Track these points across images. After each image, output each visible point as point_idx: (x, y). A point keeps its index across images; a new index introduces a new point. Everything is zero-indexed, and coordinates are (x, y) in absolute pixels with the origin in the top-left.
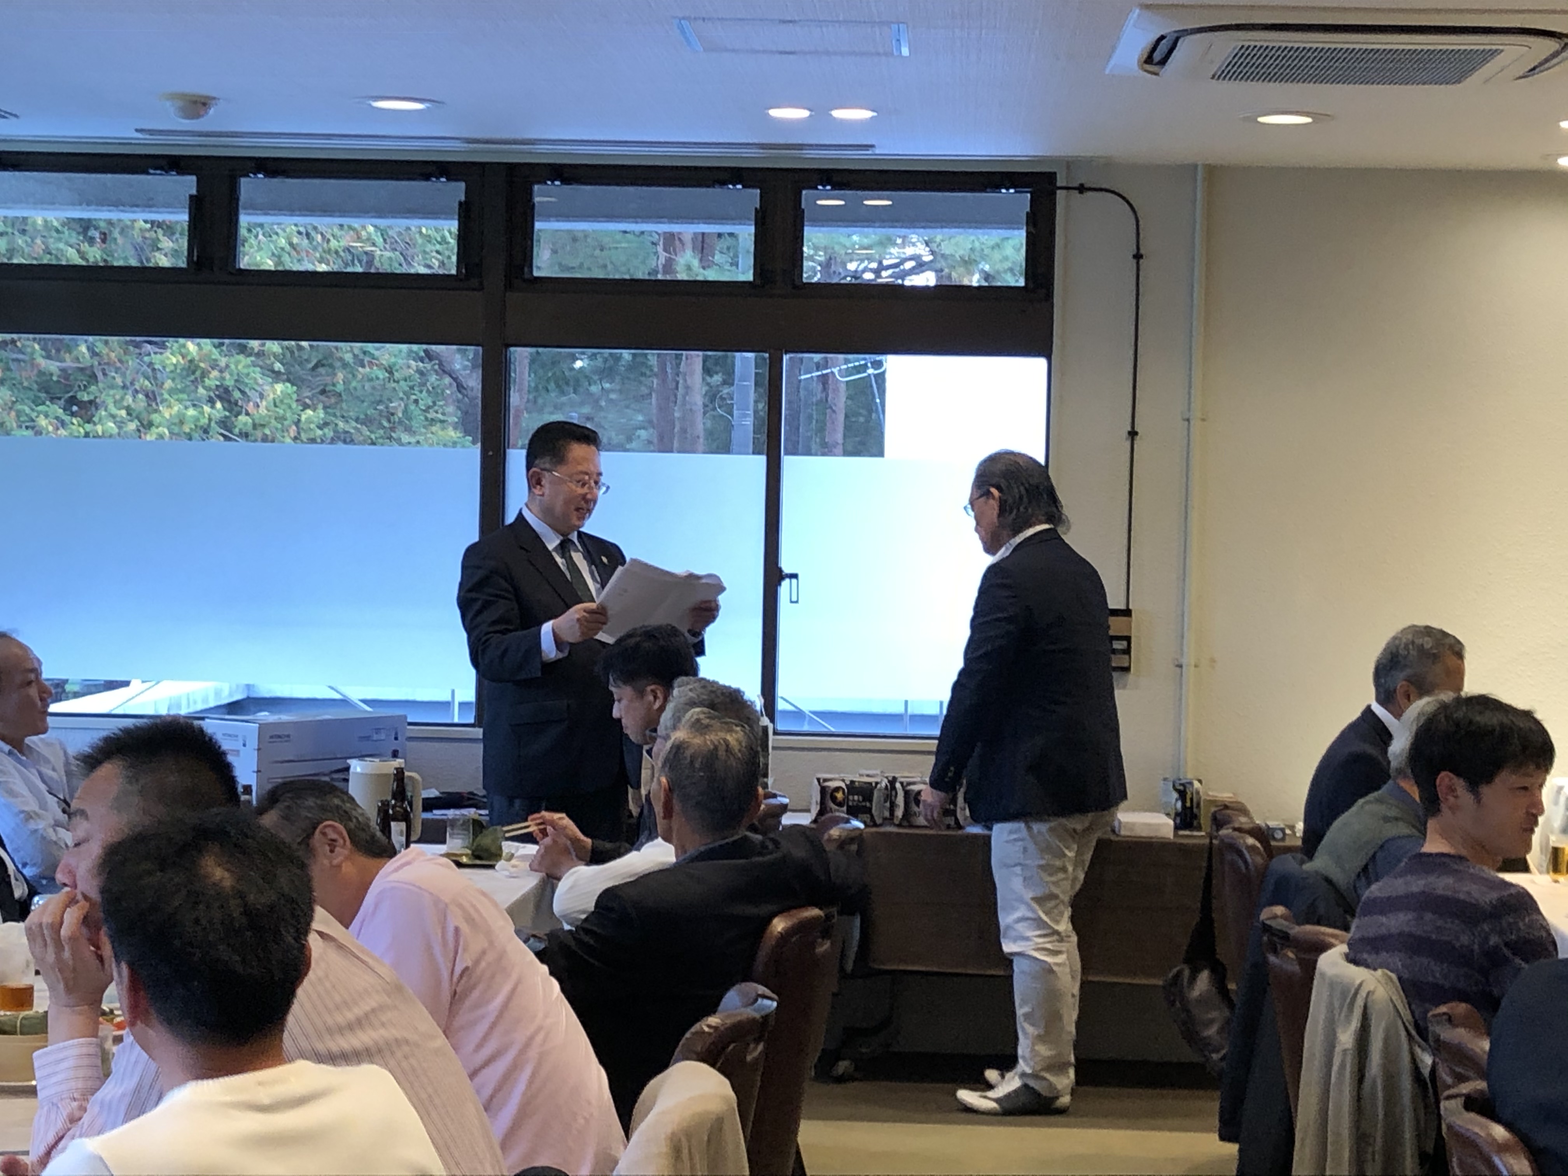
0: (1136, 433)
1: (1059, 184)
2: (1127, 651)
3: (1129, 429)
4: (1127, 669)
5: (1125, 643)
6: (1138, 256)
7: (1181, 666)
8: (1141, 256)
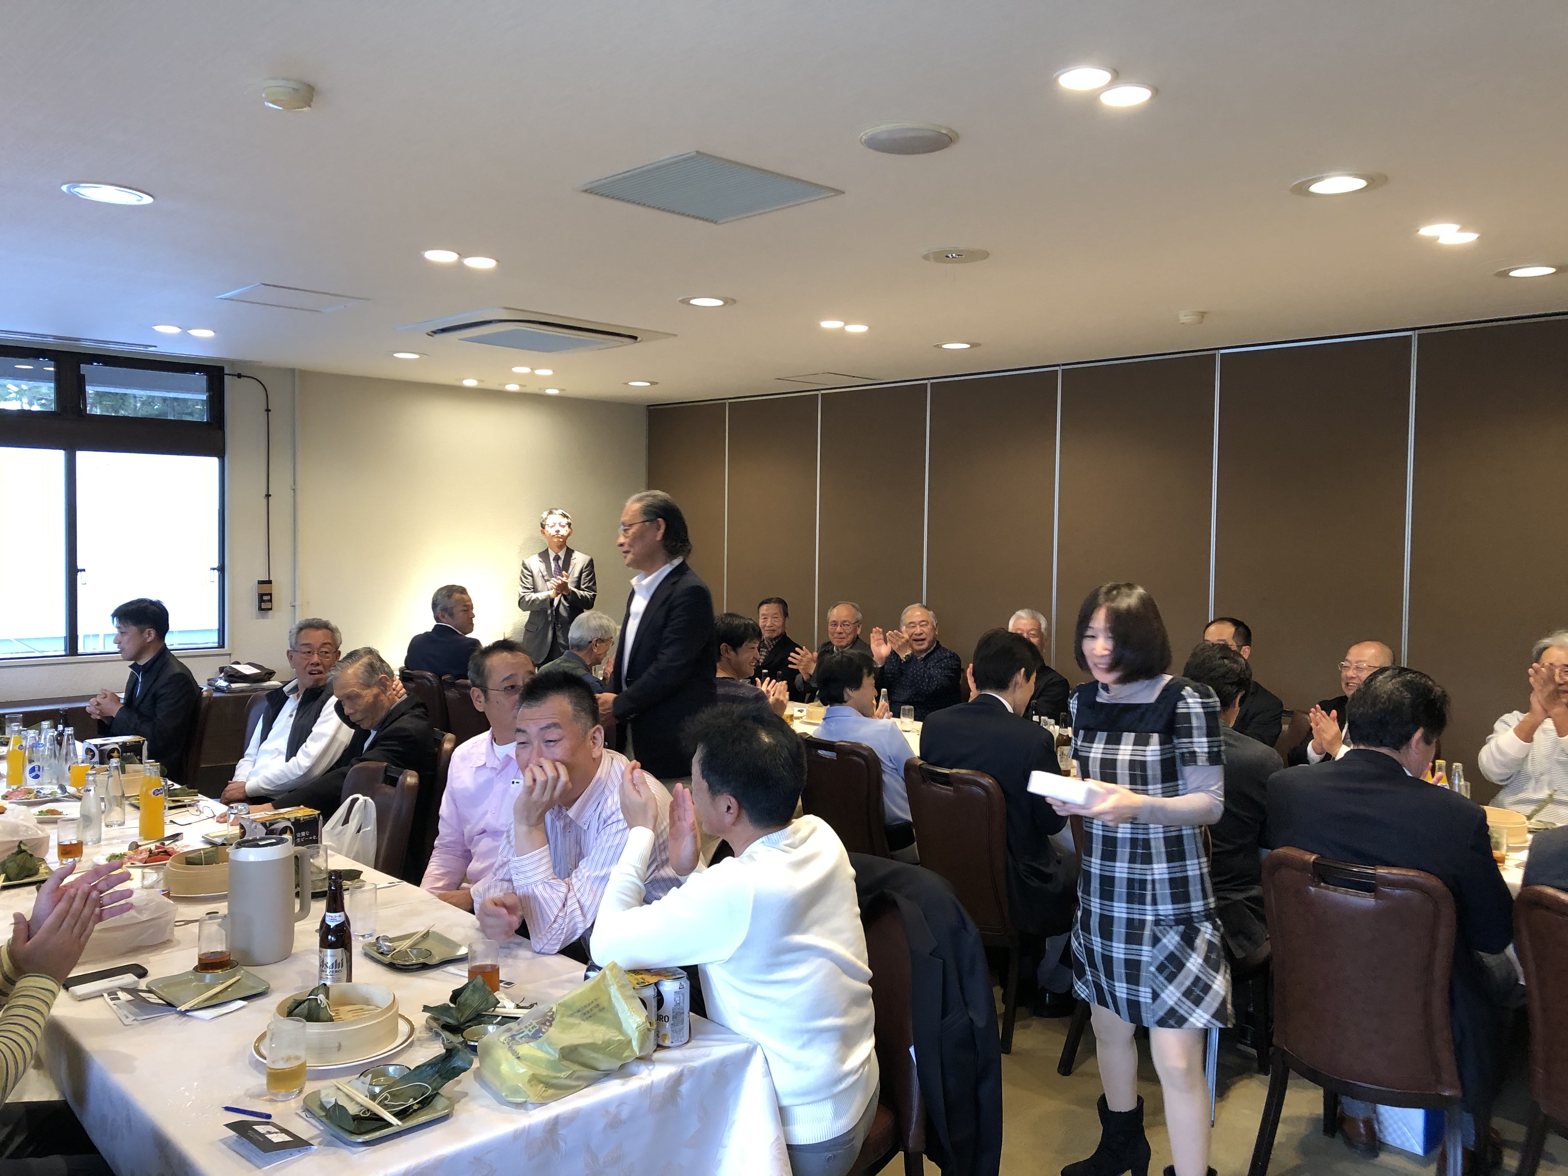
0: (270, 495)
1: (226, 371)
2: (270, 601)
3: (266, 493)
4: (271, 609)
5: (269, 597)
6: (268, 410)
7: (294, 606)
8: (270, 411)
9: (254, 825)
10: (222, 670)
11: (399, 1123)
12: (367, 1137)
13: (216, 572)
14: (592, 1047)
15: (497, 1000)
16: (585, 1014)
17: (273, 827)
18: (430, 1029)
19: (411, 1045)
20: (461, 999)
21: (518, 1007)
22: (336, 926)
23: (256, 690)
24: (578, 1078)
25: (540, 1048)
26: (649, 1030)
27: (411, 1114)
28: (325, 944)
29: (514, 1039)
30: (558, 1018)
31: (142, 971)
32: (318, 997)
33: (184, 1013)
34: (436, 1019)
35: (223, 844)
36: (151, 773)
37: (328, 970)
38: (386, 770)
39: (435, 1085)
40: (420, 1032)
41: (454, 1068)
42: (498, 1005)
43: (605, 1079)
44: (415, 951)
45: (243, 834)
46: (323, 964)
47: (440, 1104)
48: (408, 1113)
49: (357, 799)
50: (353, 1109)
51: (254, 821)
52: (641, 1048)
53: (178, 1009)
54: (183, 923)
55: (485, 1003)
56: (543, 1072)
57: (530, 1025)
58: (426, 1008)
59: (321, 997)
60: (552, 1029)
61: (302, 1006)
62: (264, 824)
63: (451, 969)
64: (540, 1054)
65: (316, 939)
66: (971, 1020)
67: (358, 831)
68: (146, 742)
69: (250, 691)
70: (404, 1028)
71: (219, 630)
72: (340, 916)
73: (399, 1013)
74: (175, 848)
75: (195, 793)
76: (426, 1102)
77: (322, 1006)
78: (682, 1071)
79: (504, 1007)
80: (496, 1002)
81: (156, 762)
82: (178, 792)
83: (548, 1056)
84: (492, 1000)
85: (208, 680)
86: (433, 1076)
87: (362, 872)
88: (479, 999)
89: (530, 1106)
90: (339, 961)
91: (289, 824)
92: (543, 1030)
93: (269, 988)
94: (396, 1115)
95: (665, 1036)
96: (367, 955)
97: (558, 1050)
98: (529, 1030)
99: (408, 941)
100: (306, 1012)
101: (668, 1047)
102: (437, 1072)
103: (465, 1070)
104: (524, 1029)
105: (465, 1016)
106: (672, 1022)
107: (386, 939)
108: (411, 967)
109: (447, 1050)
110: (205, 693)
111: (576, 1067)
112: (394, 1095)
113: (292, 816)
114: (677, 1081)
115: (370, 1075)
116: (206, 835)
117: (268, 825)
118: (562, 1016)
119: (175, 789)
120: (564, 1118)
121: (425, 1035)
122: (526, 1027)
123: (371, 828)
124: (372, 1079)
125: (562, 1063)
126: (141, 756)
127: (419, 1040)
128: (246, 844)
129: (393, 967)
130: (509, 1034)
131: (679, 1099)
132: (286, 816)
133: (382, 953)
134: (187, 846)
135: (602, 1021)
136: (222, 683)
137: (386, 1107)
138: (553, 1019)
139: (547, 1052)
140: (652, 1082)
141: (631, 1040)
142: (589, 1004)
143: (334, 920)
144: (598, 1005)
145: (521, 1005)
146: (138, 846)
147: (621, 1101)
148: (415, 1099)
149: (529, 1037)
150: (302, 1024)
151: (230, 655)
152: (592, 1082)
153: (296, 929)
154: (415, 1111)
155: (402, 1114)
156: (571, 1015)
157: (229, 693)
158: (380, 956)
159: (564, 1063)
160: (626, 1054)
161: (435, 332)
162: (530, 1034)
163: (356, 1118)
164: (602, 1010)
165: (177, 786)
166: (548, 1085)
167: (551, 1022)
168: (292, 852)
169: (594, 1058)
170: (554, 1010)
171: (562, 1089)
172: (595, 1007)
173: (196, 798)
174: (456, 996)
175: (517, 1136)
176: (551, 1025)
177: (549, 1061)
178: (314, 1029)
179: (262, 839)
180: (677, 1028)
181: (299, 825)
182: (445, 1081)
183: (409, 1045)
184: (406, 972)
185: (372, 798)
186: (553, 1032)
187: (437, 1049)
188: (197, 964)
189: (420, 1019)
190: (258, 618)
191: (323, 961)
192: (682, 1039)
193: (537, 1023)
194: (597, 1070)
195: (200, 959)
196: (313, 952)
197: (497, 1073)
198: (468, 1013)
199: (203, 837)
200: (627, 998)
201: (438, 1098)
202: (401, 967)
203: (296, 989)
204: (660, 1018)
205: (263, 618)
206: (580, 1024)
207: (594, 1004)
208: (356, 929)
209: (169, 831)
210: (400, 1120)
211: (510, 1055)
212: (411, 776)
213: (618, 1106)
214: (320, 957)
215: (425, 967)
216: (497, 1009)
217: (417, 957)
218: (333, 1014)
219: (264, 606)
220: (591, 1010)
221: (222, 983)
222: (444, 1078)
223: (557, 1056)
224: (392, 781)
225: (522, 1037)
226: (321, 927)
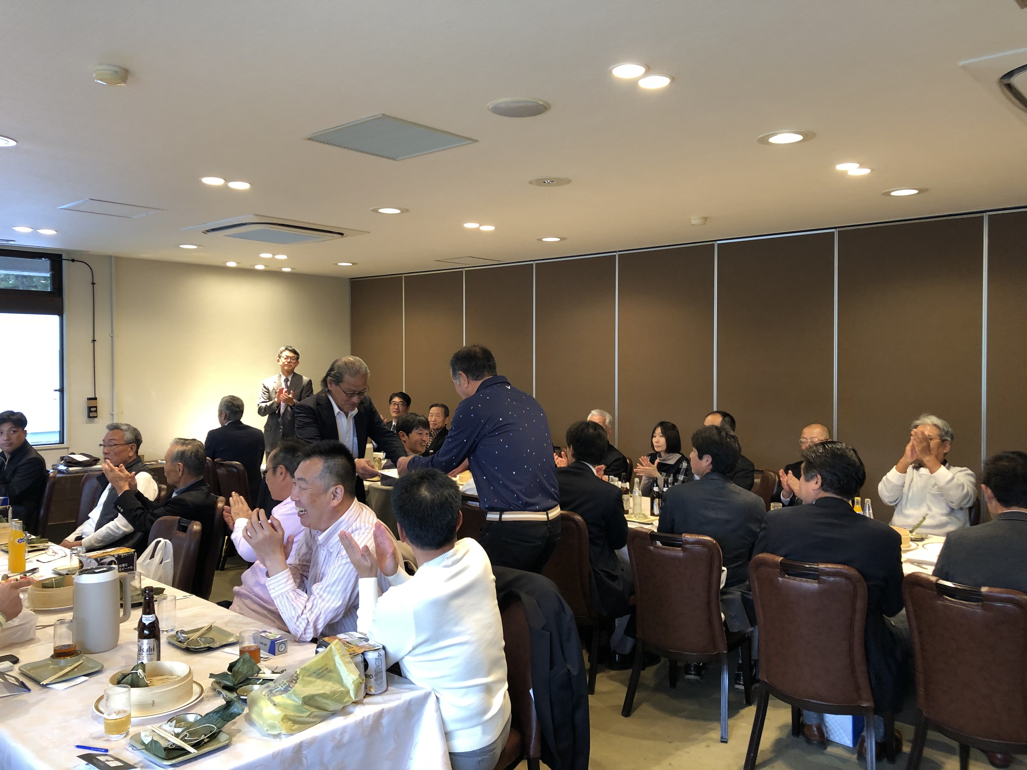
0: (95, 341)
1: (64, 258)
2: (96, 411)
3: (92, 339)
4: (96, 417)
5: (95, 409)
6: (93, 284)
7: (113, 415)
8: (95, 284)
9: (89, 560)
10: (62, 459)
11: (196, 751)
12: (174, 761)
13: (58, 393)
14: (324, 696)
15: (259, 668)
16: (318, 674)
17: (102, 561)
18: (215, 690)
19: (202, 701)
20: (235, 669)
21: (273, 672)
22: (150, 624)
23: (86, 472)
24: (315, 717)
25: (289, 697)
26: (361, 683)
27: (203, 745)
28: (142, 636)
29: (271, 693)
30: (300, 677)
31: (15, 660)
32: (138, 672)
33: (45, 686)
34: (218, 683)
35: (67, 574)
36: (16, 528)
37: (144, 653)
38: (179, 523)
39: (218, 725)
40: (207, 692)
41: (232, 713)
42: (260, 672)
43: (332, 717)
44: (203, 639)
45: (82, 566)
46: (140, 650)
47: (223, 737)
48: (201, 745)
49: (160, 541)
50: (164, 744)
51: (89, 557)
52: (356, 696)
53: (41, 683)
54: (41, 627)
55: (251, 671)
56: (291, 713)
57: (282, 683)
58: (212, 676)
59: (140, 671)
60: (297, 685)
61: (127, 678)
62: (96, 560)
63: (227, 649)
64: (289, 702)
65: (136, 633)
66: (569, 670)
67: (161, 563)
68: (11, 508)
69: (82, 473)
70: (196, 689)
71: (60, 432)
72: (152, 617)
73: (194, 680)
74: (34, 578)
75: (46, 541)
76: (213, 737)
77: (141, 677)
78: (383, 710)
79: (264, 673)
80: (258, 670)
81: (19, 520)
82: (34, 540)
83: (294, 703)
84: (256, 669)
85: (53, 466)
86: (217, 720)
87: (165, 589)
88: (247, 668)
89: (283, 736)
90: (152, 647)
91: (114, 559)
92: (291, 686)
93: (103, 667)
94: (193, 746)
95: (371, 687)
96: (170, 643)
97: (301, 699)
98: (282, 687)
99: (198, 633)
100: (130, 681)
101: (374, 695)
102: (220, 717)
103: (239, 714)
104: (278, 686)
105: (238, 679)
106: (375, 678)
107: (183, 632)
108: (199, 650)
109: (228, 702)
110: (51, 474)
111: (313, 710)
112: (191, 734)
113: (116, 553)
114: (380, 715)
115: (175, 721)
116: (55, 569)
117: (99, 560)
118: (304, 676)
119: (32, 539)
120: (306, 743)
121: (211, 693)
122: (280, 684)
123: (169, 560)
124: (176, 723)
125: (304, 707)
126: (7, 517)
127: (207, 697)
128: (86, 572)
129: (189, 650)
130: (267, 690)
131: (381, 728)
132: (112, 554)
133: (180, 642)
134: (41, 576)
135: (330, 679)
136: (62, 468)
137: (185, 741)
138: (298, 679)
139: (294, 701)
140: (364, 717)
141: (349, 691)
142: (321, 668)
143: (148, 620)
144: (327, 669)
145: (275, 671)
146: (8, 577)
147: (343, 731)
148: (205, 735)
149: (282, 691)
150: (127, 689)
151: (68, 448)
152: (324, 719)
153: (121, 628)
154: (206, 743)
155: (197, 746)
156: (309, 676)
157: (67, 474)
158: (179, 643)
159: (306, 707)
160: (346, 700)
161: (208, 231)
162: (282, 689)
163: (166, 749)
164: (330, 671)
165: (33, 537)
166: (295, 722)
167: (296, 681)
168: (118, 577)
169: (325, 703)
170: (298, 672)
171: (304, 724)
172: (325, 670)
173: (46, 544)
174: (231, 667)
175: (275, 756)
176: (296, 682)
177: (295, 706)
178: (136, 692)
179: (97, 568)
180: (379, 682)
181: (120, 560)
182: (226, 722)
183: (200, 701)
184: (198, 653)
185: (170, 540)
186: (298, 687)
187: (220, 702)
188: (52, 653)
189: (207, 683)
190: (87, 423)
191: (141, 648)
192: (383, 689)
193: (287, 682)
194: (327, 711)
195: (54, 649)
196: (132, 643)
197: (260, 715)
198: (240, 678)
199: (53, 570)
200: (346, 663)
201: (221, 733)
202: (193, 650)
203: (122, 667)
204: (367, 676)
205: (91, 423)
206: (315, 681)
207: (325, 668)
208: (162, 626)
209: (29, 567)
210: (196, 749)
211: (269, 703)
212: (196, 525)
213: (341, 734)
214: (139, 645)
215: (210, 649)
216: (259, 675)
217: (204, 643)
218: (148, 682)
219: (91, 415)
220: (323, 672)
221: (71, 666)
222: (225, 720)
223: (300, 702)
224: (184, 529)
225: (277, 691)
226: (139, 626)
